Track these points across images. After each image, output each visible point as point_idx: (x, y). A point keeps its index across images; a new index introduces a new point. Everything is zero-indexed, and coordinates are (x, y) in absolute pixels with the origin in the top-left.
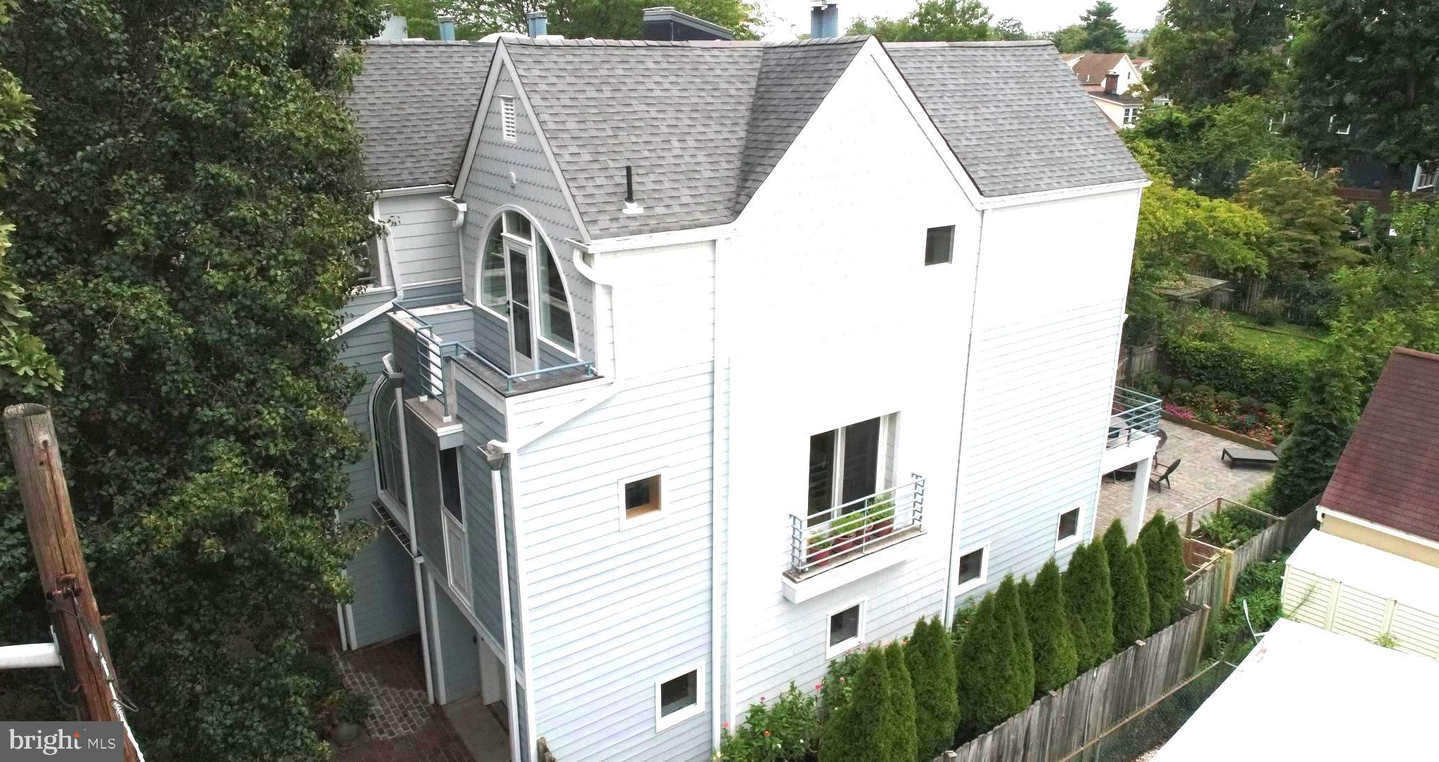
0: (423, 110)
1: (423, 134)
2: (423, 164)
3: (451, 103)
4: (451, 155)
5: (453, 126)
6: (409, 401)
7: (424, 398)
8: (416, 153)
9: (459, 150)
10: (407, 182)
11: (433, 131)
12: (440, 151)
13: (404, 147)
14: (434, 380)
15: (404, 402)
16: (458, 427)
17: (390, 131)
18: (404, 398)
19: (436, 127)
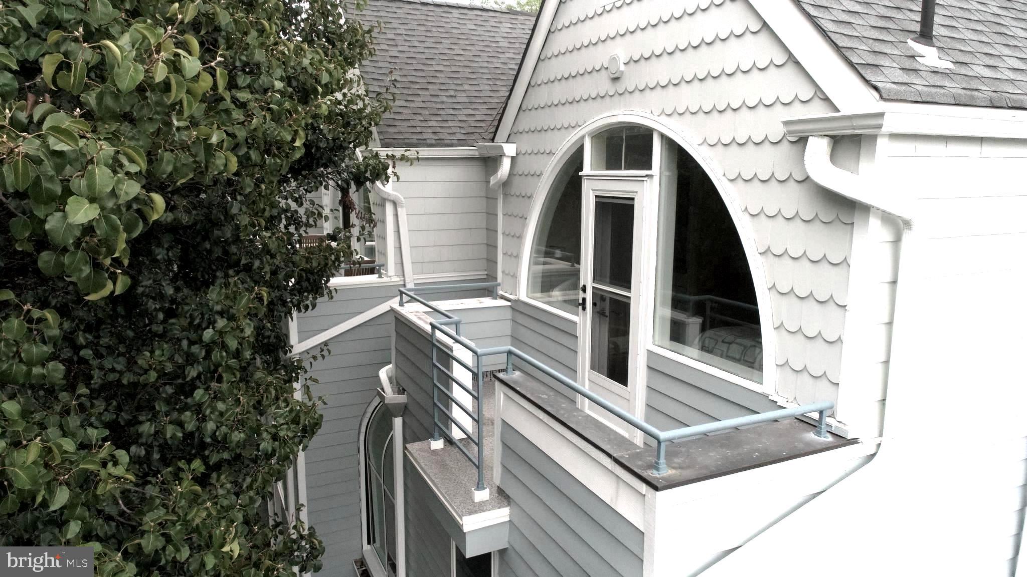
0: (454, 69)
1: (452, 93)
2: (450, 124)
3: (486, 65)
4: (484, 118)
5: (487, 88)
6: (414, 447)
7: (437, 444)
8: (441, 112)
9: (494, 112)
10: (428, 141)
11: (464, 91)
12: (472, 112)
13: (428, 105)
14: (456, 413)
15: (405, 448)
16: (503, 514)
17: (413, 86)
18: (405, 441)
19: (466, 87)
